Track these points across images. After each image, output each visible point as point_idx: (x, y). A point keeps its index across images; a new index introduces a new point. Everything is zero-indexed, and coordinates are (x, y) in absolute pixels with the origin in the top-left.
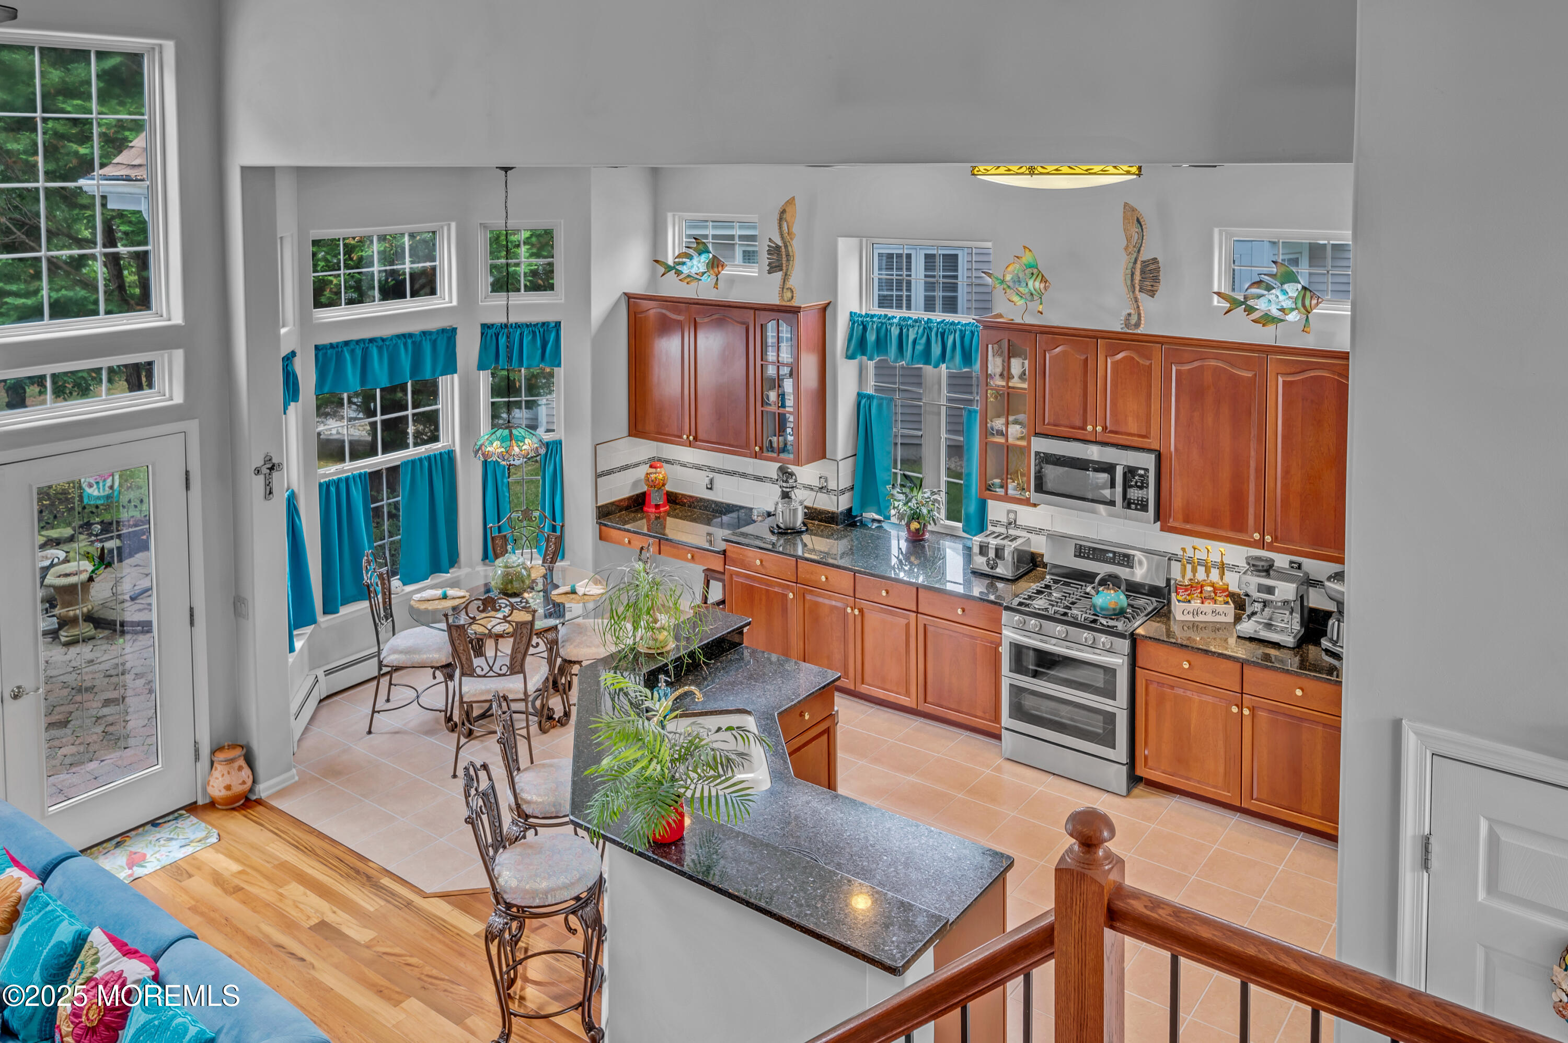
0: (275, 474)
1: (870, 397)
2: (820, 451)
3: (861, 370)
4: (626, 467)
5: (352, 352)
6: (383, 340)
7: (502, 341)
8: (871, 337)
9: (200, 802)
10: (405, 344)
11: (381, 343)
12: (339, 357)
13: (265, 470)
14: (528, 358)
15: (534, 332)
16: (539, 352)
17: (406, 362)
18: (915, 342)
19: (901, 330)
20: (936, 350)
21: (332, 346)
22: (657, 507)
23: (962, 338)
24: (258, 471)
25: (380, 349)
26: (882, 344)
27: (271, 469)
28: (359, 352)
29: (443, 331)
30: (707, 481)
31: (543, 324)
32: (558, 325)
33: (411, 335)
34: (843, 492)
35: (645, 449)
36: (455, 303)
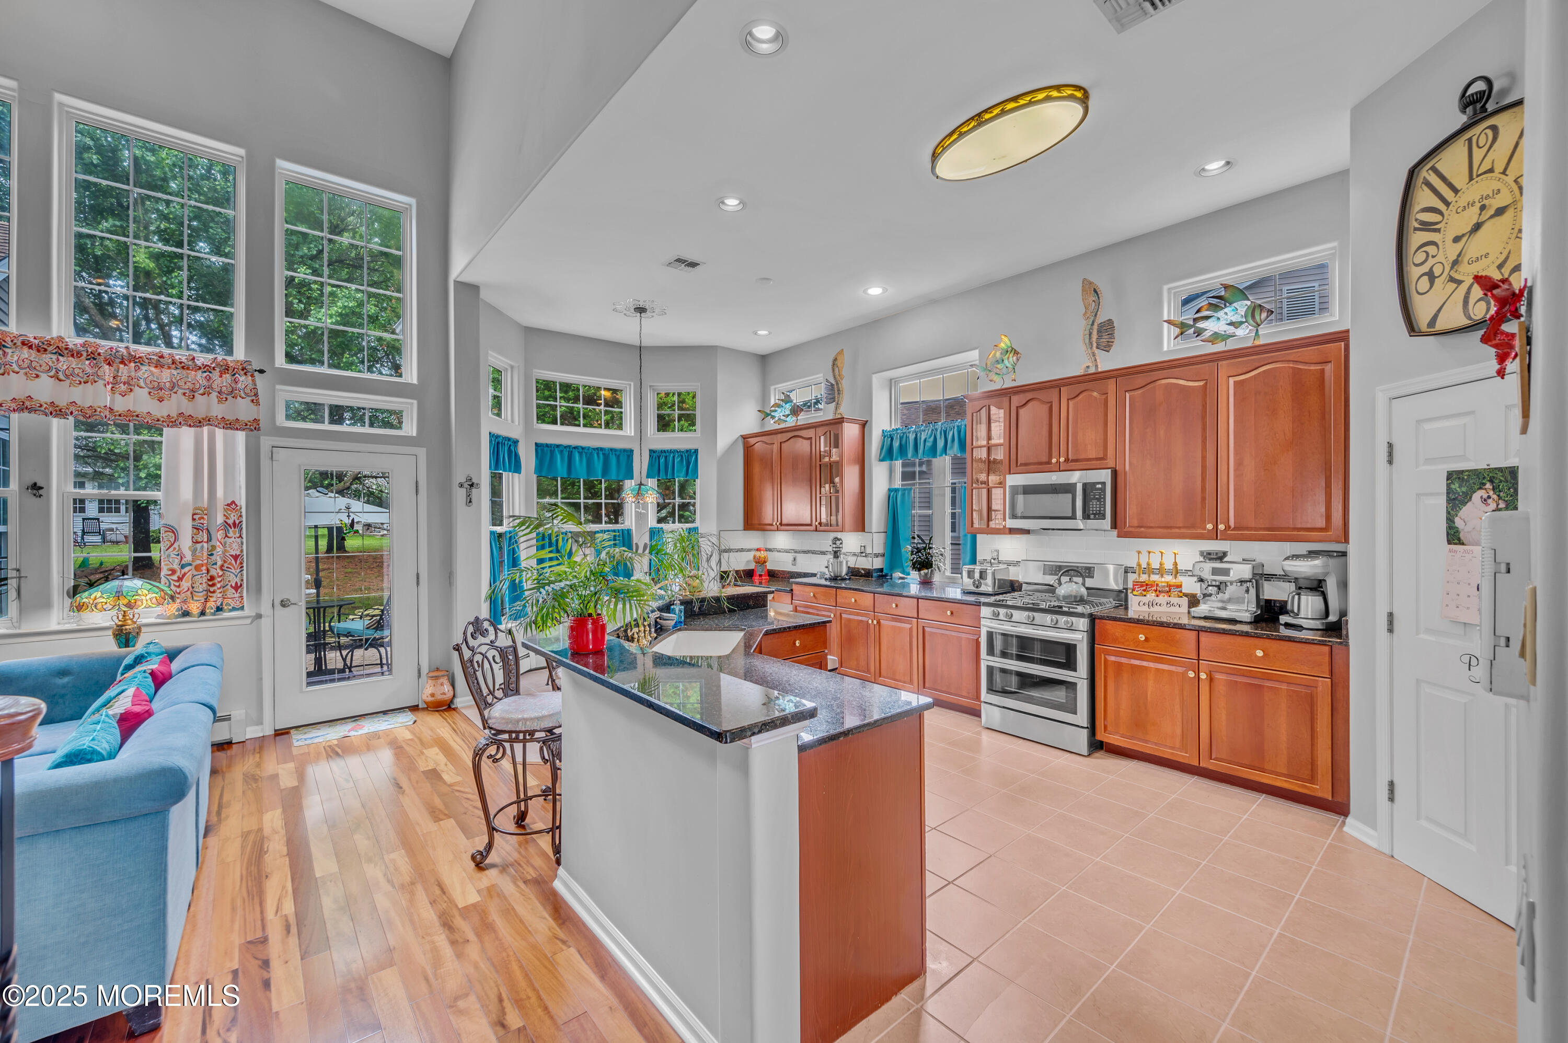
0: (474, 490)
1: (896, 490)
2: (861, 525)
3: (891, 471)
4: (742, 550)
5: (561, 452)
6: (583, 448)
7: (662, 460)
8: (896, 444)
9: (420, 706)
10: (598, 454)
11: (581, 450)
12: (552, 452)
13: (466, 485)
14: (677, 472)
15: (682, 456)
16: (685, 468)
17: (598, 465)
18: (925, 441)
19: (916, 435)
20: (940, 444)
21: (547, 445)
22: (760, 576)
23: (959, 432)
24: (461, 485)
25: (580, 454)
26: (903, 449)
27: (472, 485)
28: (566, 454)
29: (625, 450)
30: (792, 558)
31: (687, 451)
32: (696, 451)
33: (602, 449)
34: (877, 555)
35: (753, 540)
36: (633, 434)
